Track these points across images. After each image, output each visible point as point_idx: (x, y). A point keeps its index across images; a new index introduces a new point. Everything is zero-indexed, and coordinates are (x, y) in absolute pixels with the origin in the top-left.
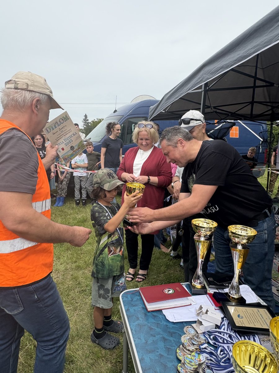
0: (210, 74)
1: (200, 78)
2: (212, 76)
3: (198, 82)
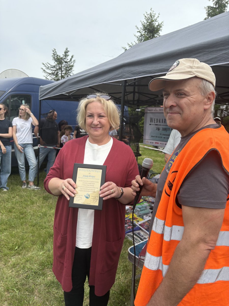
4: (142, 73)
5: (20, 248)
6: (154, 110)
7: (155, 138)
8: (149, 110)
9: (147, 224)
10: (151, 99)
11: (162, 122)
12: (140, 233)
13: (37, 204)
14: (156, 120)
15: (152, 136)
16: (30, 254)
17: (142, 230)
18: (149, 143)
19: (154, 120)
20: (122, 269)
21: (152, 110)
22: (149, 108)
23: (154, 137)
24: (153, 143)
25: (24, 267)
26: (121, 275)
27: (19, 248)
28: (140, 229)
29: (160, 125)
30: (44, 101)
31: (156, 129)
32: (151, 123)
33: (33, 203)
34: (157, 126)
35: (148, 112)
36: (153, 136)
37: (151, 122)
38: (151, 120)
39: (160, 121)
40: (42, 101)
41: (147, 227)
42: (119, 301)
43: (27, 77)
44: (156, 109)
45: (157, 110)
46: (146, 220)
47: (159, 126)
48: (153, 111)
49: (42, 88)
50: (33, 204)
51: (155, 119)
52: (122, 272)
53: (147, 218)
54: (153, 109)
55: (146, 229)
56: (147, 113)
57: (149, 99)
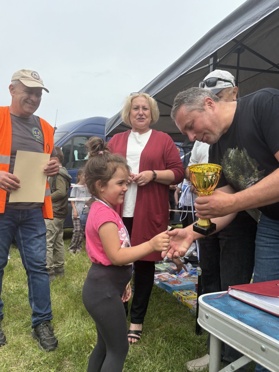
4: (241, 27)
40: (108, 136)
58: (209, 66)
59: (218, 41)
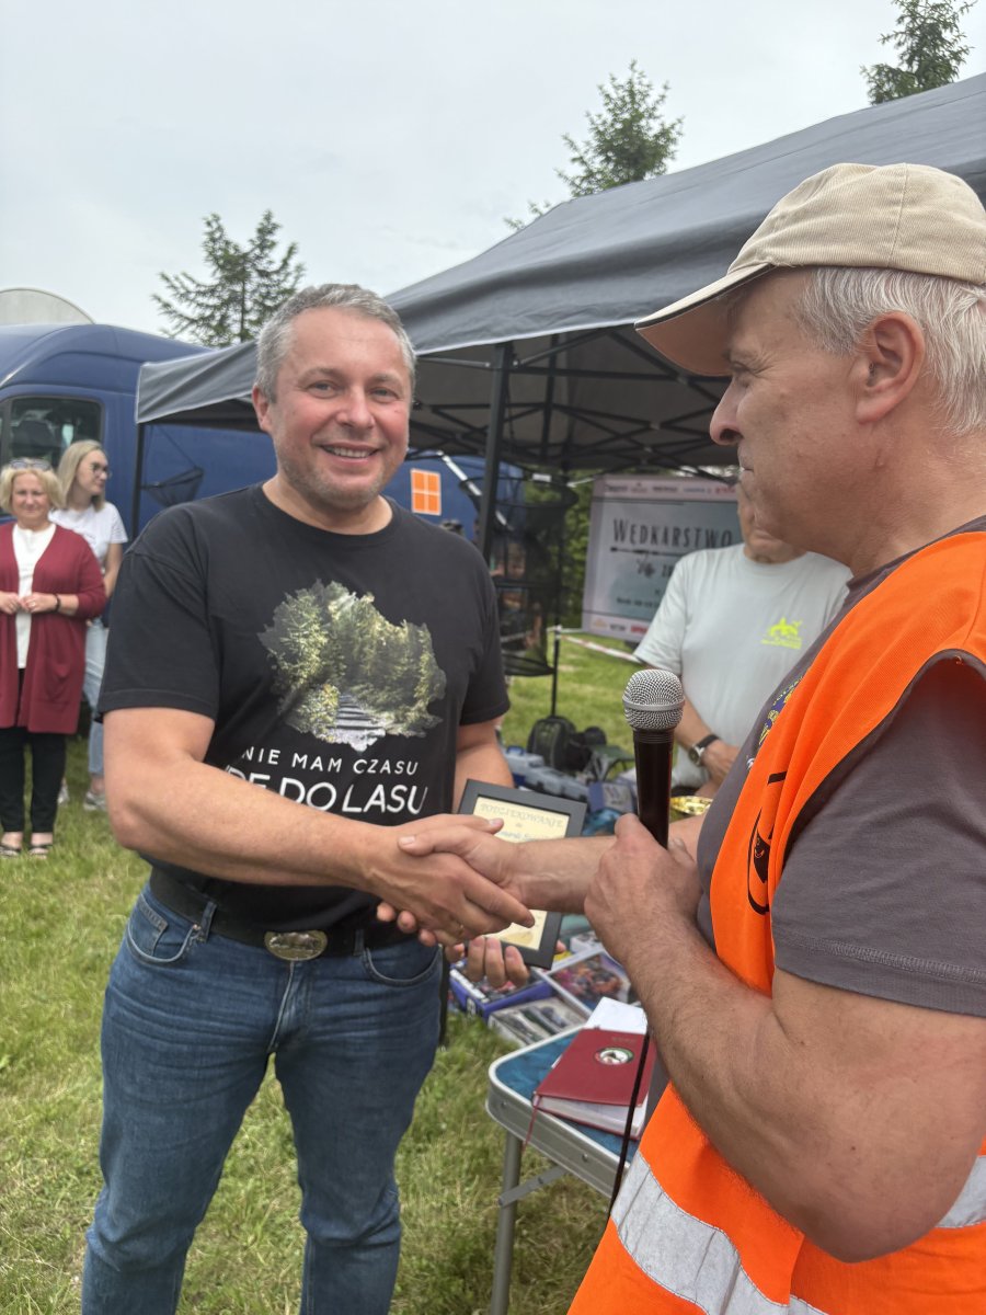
0: (531, 317)
1: (477, 320)
2: (535, 325)
3: (467, 329)
5: (21, 1064)
6: (635, 490)
7: (632, 607)
8: (612, 489)
9: (587, 973)
10: (618, 436)
11: (665, 540)
12: (551, 1010)
13: (105, 875)
14: (638, 530)
15: (619, 600)
16: (60, 1092)
17: (562, 999)
18: (608, 628)
19: (633, 532)
20: (465, 1166)
21: (624, 488)
22: (613, 481)
23: (628, 602)
24: (623, 628)
25: (31, 1144)
26: (462, 1189)
27: (12, 1061)
28: (554, 994)
29: (655, 553)
30: (156, 427)
31: (640, 571)
32: (619, 545)
33: (88, 871)
34: (642, 557)
35: (608, 494)
36: (625, 597)
37: (616, 538)
38: (620, 532)
39: (654, 536)
40: (148, 428)
41: (584, 986)
42: (445, 1301)
43: (87, 322)
44: (639, 485)
45: (644, 491)
46: (582, 956)
47: (651, 559)
48: (628, 494)
49: (149, 372)
50: (87, 877)
51: (633, 527)
52: (463, 1176)
53: (585, 949)
54: (628, 484)
55: (580, 997)
56: (601, 499)
57: (607, 435)
58: (491, 369)
59: (518, 315)
